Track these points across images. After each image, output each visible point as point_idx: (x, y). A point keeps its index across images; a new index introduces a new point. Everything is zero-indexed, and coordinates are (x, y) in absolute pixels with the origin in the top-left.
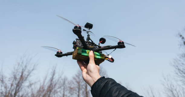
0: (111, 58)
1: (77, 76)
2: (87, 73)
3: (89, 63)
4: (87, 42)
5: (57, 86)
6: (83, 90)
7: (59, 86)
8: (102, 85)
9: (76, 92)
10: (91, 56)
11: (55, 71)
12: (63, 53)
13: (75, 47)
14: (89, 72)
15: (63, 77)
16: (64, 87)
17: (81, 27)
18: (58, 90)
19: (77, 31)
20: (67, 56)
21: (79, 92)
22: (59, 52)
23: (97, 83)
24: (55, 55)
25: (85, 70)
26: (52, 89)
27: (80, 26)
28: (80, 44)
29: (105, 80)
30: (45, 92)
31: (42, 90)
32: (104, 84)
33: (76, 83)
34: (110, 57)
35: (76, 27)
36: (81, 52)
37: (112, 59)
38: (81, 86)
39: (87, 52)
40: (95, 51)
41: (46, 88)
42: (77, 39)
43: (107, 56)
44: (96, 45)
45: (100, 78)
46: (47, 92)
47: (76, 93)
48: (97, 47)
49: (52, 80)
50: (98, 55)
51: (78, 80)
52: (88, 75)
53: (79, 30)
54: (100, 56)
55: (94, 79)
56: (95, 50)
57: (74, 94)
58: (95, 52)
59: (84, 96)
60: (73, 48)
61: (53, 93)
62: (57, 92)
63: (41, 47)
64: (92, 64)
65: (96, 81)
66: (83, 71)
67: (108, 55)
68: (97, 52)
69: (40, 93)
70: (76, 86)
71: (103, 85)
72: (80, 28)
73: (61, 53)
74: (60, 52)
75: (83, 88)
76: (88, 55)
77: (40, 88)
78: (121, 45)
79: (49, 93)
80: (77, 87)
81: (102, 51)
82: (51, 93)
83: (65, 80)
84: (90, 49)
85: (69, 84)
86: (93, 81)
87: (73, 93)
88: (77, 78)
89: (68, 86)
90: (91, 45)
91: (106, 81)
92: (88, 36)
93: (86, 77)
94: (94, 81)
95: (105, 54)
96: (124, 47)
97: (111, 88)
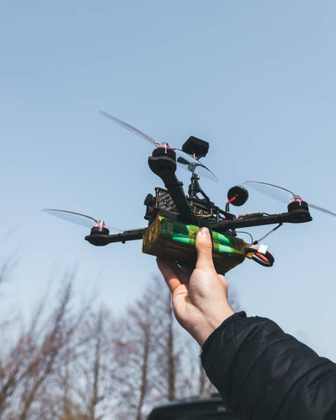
0: (264, 252)
1: (140, 305)
2: (191, 299)
3: (195, 268)
4: (189, 200)
5: (76, 337)
6: (160, 351)
7: (84, 336)
8: (240, 337)
9: (137, 358)
10: (202, 245)
11: (70, 285)
12: (111, 234)
13: (150, 216)
14: (197, 297)
15: (95, 309)
16: (99, 340)
17: (175, 151)
18: (80, 350)
19: (162, 163)
20: (124, 242)
21: (145, 357)
22: (98, 228)
23: (223, 332)
24: (87, 238)
25: (181, 290)
26: (61, 345)
27: (171, 147)
28: (167, 205)
29: (249, 324)
30: (35, 354)
31: (26, 347)
32: (246, 335)
33: (136, 328)
34: (262, 249)
35: (158, 152)
36: (172, 233)
37: (268, 255)
38: (153, 339)
39: (191, 232)
40: (214, 227)
41: (40, 342)
42: (161, 190)
43: (254, 247)
44: (217, 210)
45: (233, 317)
46: (42, 356)
47: (137, 362)
48: (220, 217)
49: (59, 316)
50: (223, 243)
51: (144, 319)
52: (191, 307)
53: (168, 161)
54: (231, 247)
55: (210, 319)
56: (216, 226)
57: (132, 363)
58: (214, 233)
59: (161, 370)
60: (146, 218)
61: (62, 358)
62: (75, 357)
63: (44, 210)
64: (205, 272)
65: (217, 325)
66: (177, 291)
67: (256, 243)
68: (221, 233)
69: (21, 356)
70: (138, 338)
71: (242, 340)
72: (171, 153)
73: (106, 231)
74: (101, 230)
75: (161, 345)
76: (193, 240)
77: (21, 341)
78: (298, 213)
79: (48, 358)
80: (140, 341)
81: (237, 230)
82: (57, 359)
83: (102, 316)
84: (201, 223)
85: (116, 331)
86: (206, 324)
87: (128, 359)
88: (141, 312)
89: (110, 336)
90: (201, 208)
91: (251, 327)
92: (192, 179)
93: (187, 310)
94: (211, 326)
95: (248, 240)
96: (307, 218)
97: (267, 348)
